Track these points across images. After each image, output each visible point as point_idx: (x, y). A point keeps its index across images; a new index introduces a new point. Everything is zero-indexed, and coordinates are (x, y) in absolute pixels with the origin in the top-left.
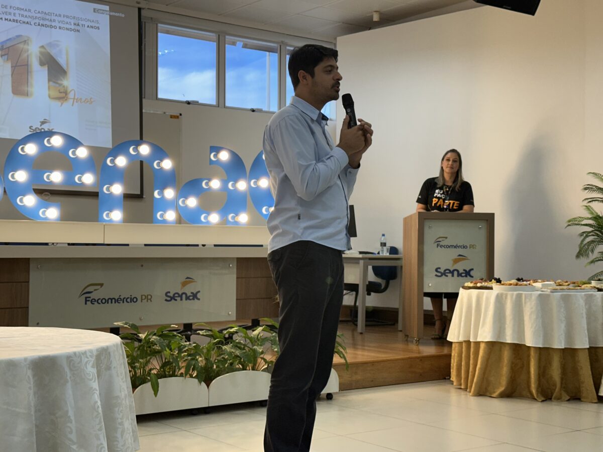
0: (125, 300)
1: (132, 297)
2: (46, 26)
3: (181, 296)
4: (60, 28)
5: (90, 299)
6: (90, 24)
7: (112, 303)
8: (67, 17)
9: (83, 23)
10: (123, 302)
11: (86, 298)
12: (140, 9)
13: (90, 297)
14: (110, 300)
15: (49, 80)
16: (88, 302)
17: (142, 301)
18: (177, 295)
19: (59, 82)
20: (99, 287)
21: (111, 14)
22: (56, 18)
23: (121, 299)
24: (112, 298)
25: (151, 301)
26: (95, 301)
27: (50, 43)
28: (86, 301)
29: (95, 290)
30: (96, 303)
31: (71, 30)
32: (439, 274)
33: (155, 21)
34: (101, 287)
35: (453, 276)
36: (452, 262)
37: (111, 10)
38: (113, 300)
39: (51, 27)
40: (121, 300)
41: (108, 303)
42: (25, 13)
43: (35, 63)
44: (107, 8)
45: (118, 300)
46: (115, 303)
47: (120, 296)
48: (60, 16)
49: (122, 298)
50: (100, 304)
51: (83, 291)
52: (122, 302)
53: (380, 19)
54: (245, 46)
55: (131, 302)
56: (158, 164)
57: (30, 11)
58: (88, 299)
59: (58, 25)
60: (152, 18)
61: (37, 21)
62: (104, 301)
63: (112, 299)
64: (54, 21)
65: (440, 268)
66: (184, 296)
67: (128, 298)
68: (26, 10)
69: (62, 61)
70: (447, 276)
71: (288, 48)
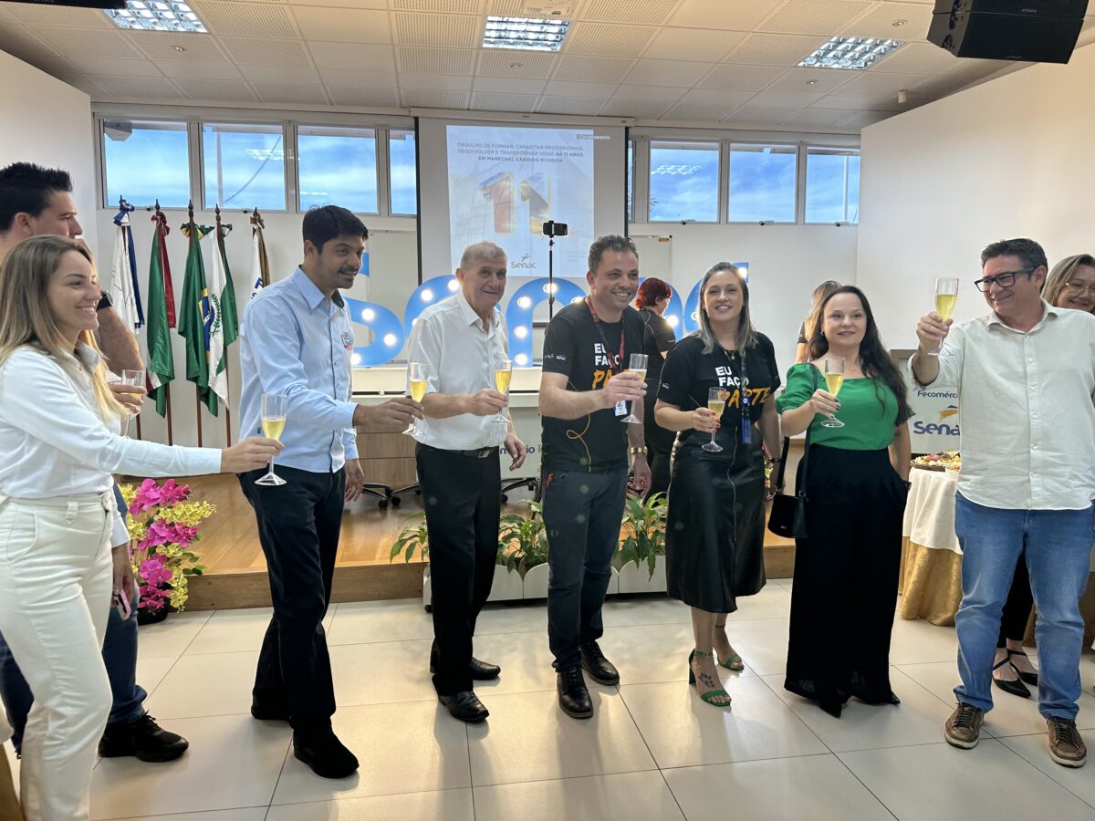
2: (528, 160)
4: (542, 160)
6: (573, 152)
8: (550, 147)
9: (566, 151)
12: (627, 129)
15: (531, 215)
19: (541, 215)
21: (598, 137)
22: (538, 151)
27: (532, 177)
31: (552, 160)
32: (921, 431)
33: (647, 139)
35: (940, 433)
37: (595, 134)
39: (533, 160)
42: (507, 150)
43: (516, 198)
44: (591, 132)
48: (542, 147)
57: (512, 146)
59: (539, 157)
60: (642, 136)
61: (519, 156)
64: (536, 153)
68: (508, 146)
69: (544, 194)
70: (931, 433)
71: (809, 148)
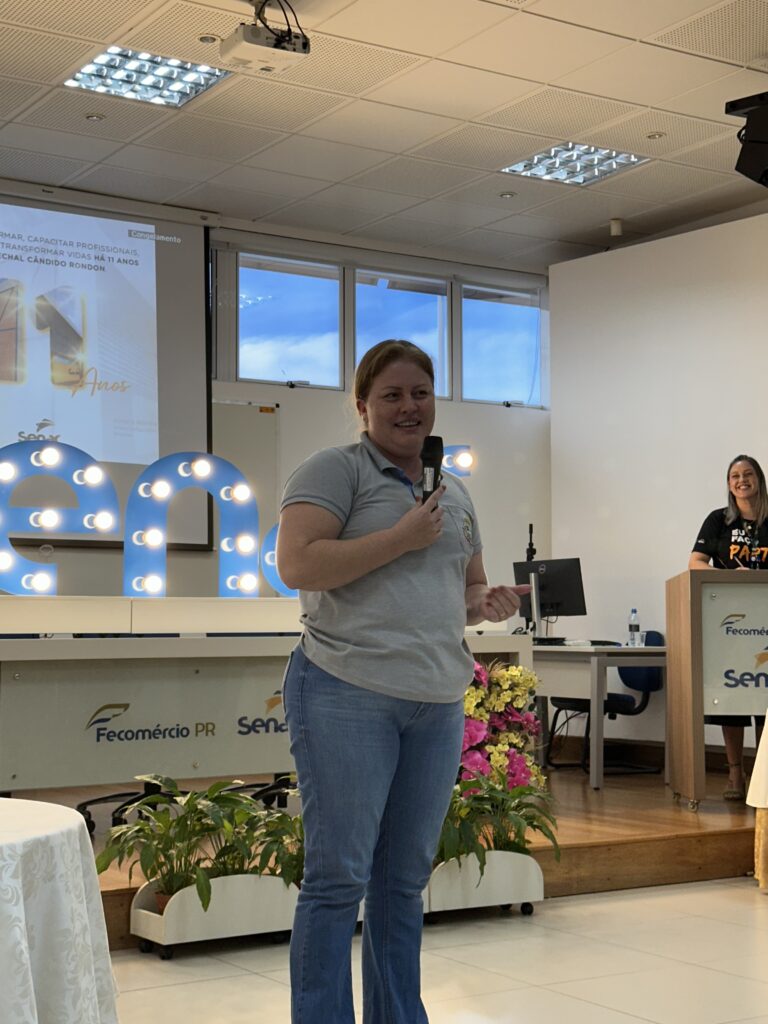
0: (167, 732)
1: (181, 727)
2: (48, 262)
3: (266, 725)
4: (71, 264)
5: (106, 732)
6: (123, 256)
7: (144, 738)
8: (84, 245)
9: (111, 255)
10: (164, 737)
11: (99, 730)
12: (207, 230)
13: (105, 729)
14: (140, 734)
15: (53, 353)
16: (101, 738)
17: (197, 735)
18: (259, 723)
19: (70, 356)
20: (121, 710)
21: (162, 238)
22: (64, 248)
23: (159, 730)
24: (143, 729)
25: (213, 734)
26: (115, 736)
27: (55, 291)
28: (99, 735)
29: (114, 716)
30: (116, 739)
31: (90, 267)
32: (733, 683)
33: (234, 249)
34: (126, 710)
35: (757, 685)
36: (756, 661)
37: (158, 232)
38: (147, 734)
39: (57, 263)
40: (160, 733)
41: (137, 738)
42: (13, 242)
43: (28, 324)
44: (151, 228)
45: (154, 734)
46: (150, 738)
47: (158, 726)
48: (71, 244)
49: (162, 728)
50: (122, 740)
51: (93, 717)
52: (161, 736)
53: (623, 231)
54: (393, 285)
55: (178, 736)
56: (228, 493)
57: (20, 237)
58: (102, 732)
59: (68, 260)
60: (228, 243)
61: (32, 254)
62: (130, 735)
63: (143, 732)
64: (62, 253)
65: (732, 671)
66: (272, 724)
67: (173, 729)
68: (14, 237)
69: (74, 320)
70: (747, 686)
71: (465, 286)
